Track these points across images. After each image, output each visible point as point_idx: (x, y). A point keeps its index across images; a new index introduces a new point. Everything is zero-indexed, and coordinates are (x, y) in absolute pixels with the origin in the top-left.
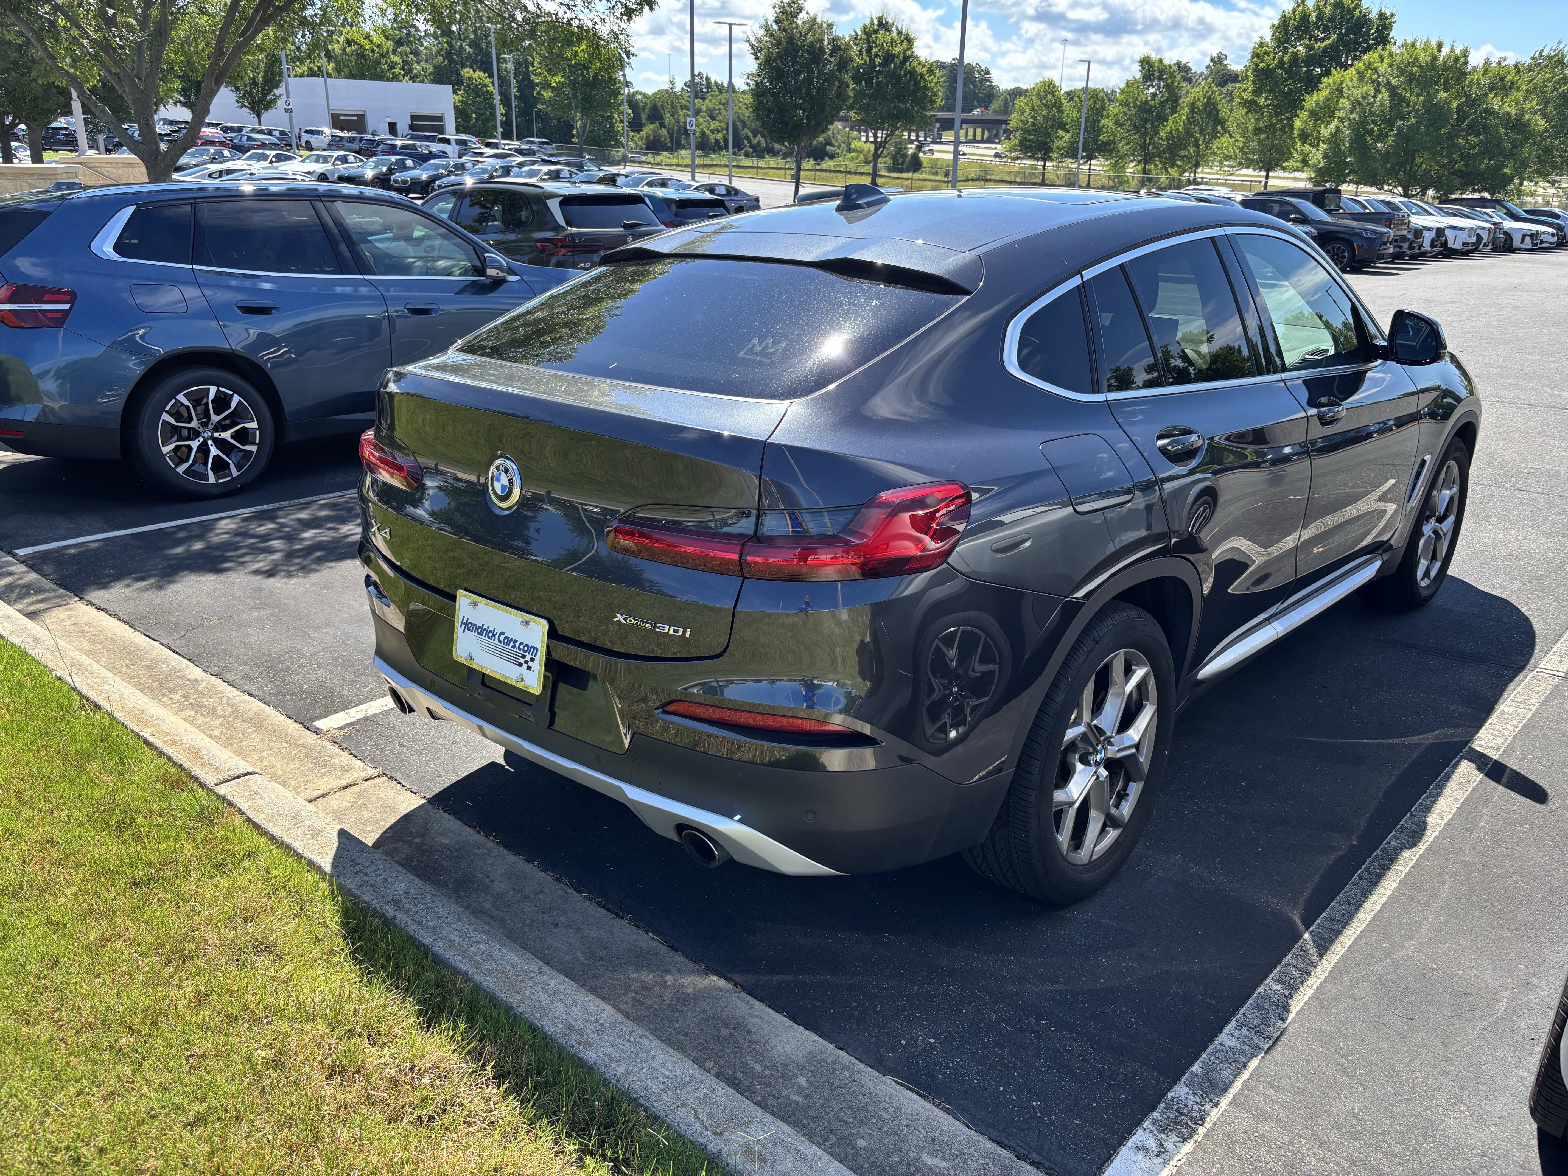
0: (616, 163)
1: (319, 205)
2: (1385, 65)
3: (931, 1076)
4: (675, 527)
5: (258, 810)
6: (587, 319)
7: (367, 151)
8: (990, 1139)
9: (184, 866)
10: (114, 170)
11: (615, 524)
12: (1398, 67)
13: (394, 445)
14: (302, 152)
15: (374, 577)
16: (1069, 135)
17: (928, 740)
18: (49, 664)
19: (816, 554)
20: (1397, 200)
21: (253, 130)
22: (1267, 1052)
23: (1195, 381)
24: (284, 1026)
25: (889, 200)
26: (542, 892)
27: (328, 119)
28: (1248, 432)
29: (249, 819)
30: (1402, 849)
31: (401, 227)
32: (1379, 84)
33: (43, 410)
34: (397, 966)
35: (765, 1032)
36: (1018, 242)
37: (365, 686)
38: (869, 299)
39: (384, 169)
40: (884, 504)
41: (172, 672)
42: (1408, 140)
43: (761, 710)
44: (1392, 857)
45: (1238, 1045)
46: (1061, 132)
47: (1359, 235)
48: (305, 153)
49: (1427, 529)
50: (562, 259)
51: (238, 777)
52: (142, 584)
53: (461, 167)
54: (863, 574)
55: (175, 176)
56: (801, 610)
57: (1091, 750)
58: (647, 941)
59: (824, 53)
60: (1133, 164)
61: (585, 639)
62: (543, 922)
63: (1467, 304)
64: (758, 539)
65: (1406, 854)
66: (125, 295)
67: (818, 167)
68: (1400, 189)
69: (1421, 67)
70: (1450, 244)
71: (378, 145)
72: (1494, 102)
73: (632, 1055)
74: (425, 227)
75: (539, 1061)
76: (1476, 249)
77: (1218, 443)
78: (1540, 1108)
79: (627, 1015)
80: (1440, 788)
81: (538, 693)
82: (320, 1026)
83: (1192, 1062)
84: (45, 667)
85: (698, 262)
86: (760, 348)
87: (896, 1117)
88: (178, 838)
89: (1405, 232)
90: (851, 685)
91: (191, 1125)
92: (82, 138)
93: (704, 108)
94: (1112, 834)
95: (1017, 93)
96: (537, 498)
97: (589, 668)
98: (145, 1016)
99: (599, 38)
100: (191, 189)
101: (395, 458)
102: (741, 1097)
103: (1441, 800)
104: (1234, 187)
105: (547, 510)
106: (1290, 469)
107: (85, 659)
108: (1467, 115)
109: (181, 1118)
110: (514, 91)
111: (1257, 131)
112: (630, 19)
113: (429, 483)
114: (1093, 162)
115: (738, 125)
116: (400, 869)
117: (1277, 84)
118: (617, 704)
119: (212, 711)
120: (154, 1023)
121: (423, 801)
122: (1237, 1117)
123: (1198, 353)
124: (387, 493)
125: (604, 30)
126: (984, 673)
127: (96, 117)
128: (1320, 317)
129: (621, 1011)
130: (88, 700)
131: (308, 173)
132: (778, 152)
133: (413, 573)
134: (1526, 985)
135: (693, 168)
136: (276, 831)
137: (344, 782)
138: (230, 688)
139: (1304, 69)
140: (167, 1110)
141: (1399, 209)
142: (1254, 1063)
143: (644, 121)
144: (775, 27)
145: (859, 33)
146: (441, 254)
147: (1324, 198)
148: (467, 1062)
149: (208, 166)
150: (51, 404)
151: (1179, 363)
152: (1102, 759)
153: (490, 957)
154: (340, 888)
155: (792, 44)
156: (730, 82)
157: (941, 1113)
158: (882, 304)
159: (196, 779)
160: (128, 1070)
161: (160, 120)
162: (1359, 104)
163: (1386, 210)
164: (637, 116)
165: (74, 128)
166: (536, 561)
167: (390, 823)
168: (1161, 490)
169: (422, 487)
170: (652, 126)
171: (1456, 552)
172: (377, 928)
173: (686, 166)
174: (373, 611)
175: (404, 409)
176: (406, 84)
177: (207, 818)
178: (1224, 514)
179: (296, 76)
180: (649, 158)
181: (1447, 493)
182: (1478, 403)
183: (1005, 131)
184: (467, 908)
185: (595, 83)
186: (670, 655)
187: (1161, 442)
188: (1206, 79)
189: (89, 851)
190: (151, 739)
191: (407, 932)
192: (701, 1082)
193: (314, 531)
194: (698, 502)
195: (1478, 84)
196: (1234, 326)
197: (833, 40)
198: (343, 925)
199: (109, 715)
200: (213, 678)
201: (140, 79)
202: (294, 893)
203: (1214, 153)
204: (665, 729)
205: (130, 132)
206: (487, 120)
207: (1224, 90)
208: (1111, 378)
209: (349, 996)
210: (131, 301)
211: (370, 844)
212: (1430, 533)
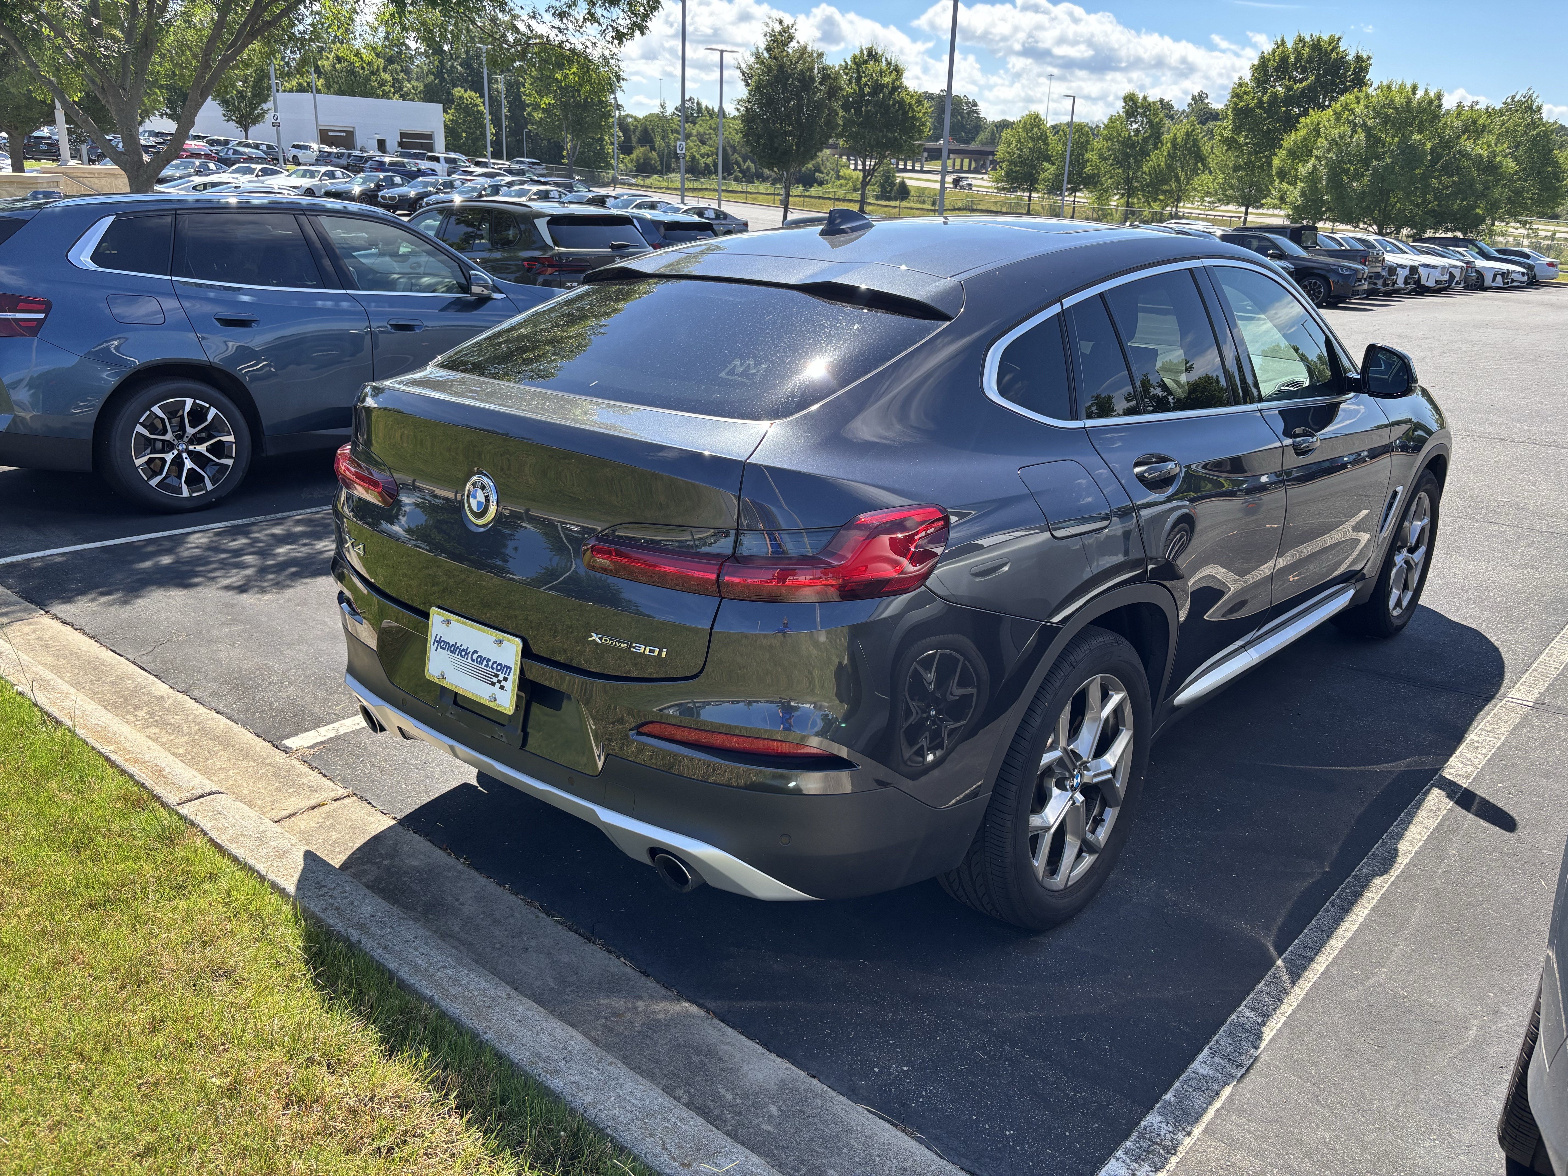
0: (607, 185)
1: (303, 219)
2: (1361, 106)
3: (903, 1105)
4: (654, 546)
5: (221, 830)
6: (571, 337)
7: (355, 167)
8: (962, 1169)
9: (142, 888)
10: (96, 181)
11: (592, 542)
12: (1374, 109)
13: (371, 460)
14: (289, 167)
15: (347, 593)
16: (1054, 167)
17: (905, 763)
18: (11, 678)
19: (795, 575)
20: (1372, 238)
21: (239, 144)
22: (1239, 1080)
23: (1174, 410)
24: (241, 1054)
25: (872, 226)
26: (512, 916)
27: (316, 134)
28: (1225, 460)
29: (211, 840)
30: (1373, 876)
31: (387, 243)
32: (1355, 125)
33: (14, 421)
34: (360, 992)
35: (737, 1060)
36: (999, 269)
37: (338, 705)
38: (851, 323)
39: (372, 185)
40: (863, 526)
41: (137, 689)
42: (1383, 180)
43: (737, 732)
44: (1364, 884)
45: (1211, 1073)
46: (1046, 165)
47: (1335, 272)
48: (293, 168)
49: (1399, 559)
50: (548, 278)
51: (202, 796)
52: (110, 598)
53: (450, 185)
54: (841, 596)
55: (158, 187)
56: (779, 631)
57: (1067, 775)
58: (619, 966)
59: (814, 81)
60: (1117, 197)
61: (561, 658)
62: (513, 947)
63: (1439, 340)
64: (736, 559)
65: (1378, 881)
66: (102, 305)
67: (807, 194)
68: (1375, 227)
69: (1396, 109)
70: (1423, 282)
71: (366, 161)
72: (1467, 144)
73: (600, 1084)
74: (411, 244)
75: (504, 1089)
76: (1448, 287)
77: (1196, 471)
78: (1508, 1137)
79: (596, 1042)
80: (1411, 816)
81: (510, 713)
82: (278, 1054)
83: (1166, 1090)
84: (7, 681)
85: (683, 282)
86: (741, 369)
87: (868, 1147)
88: (136, 859)
89: (1379, 270)
90: (828, 707)
91: (141, 1156)
92: (65, 147)
93: (694, 132)
94: (1088, 860)
95: (1004, 125)
96: (515, 515)
97: (564, 688)
98: (97, 1042)
99: (590, 61)
100: (170, 201)
101: (371, 474)
102: (710, 1126)
103: (1413, 828)
104: (1214, 222)
105: (525, 528)
106: (1266, 497)
107: (47, 674)
108: (1440, 156)
109: (131, 1149)
110: (505, 111)
111: (1236, 168)
112: (621, 42)
113: (405, 499)
114: (1078, 194)
115: (728, 149)
116: (367, 891)
117: (1256, 123)
118: (591, 725)
119: (177, 729)
120: (106, 1049)
121: (394, 822)
122: (1209, 1146)
123: (1177, 382)
124: (362, 509)
125: (595, 54)
126: (962, 697)
127: (79, 127)
128: (1296, 350)
129: (590, 1038)
130: (49, 716)
131: (295, 187)
132: (768, 178)
133: (387, 591)
134: (1495, 1013)
135: (683, 191)
136: (239, 853)
137: (313, 802)
138: (197, 705)
139: (1283, 109)
140: (116, 1141)
141: (1374, 247)
142: (1227, 1091)
143: (634, 144)
144: (766, 55)
145: (849, 63)
146: (427, 271)
147: (1301, 235)
148: (429, 1091)
149: (192, 178)
150: (22, 414)
151: (1158, 392)
152: (1078, 784)
153: (457, 982)
154: (304, 911)
155: (783, 72)
156: (721, 108)
157: (913, 1143)
158: (863, 328)
159: (158, 798)
160: (76, 1099)
161: (145, 132)
162: (1337, 144)
163: (1360, 247)
164: (627, 139)
165: (56, 137)
166: (513, 579)
167: (358, 844)
168: (1138, 517)
169: (398, 504)
170: (642, 149)
171: (1427, 582)
172: (341, 952)
173: (675, 189)
174: (346, 628)
175: (381, 426)
176: (396, 102)
177: (168, 838)
178: (1200, 542)
179: (284, 91)
180: (639, 181)
181: (1418, 524)
182: (1449, 436)
183: (993, 162)
184: (435, 931)
185: (585, 106)
186: (647, 676)
187: (1138, 470)
188: (1188, 117)
189: (45, 871)
190: (113, 757)
191: (372, 957)
192: (670, 1111)
193: (289, 547)
194: (678, 521)
195: (1452, 127)
196: (1212, 356)
197: (823, 68)
198: (305, 949)
199: (70, 731)
200: (180, 695)
201: (124, 89)
202: (256, 917)
203: (1195, 189)
204: (640, 751)
205: (114, 143)
206: (477, 139)
207: (1205, 128)
208: (1092, 405)
209: (309, 1024)
210: (107, 311)
211: (337, 866)
212: (1402, 563)
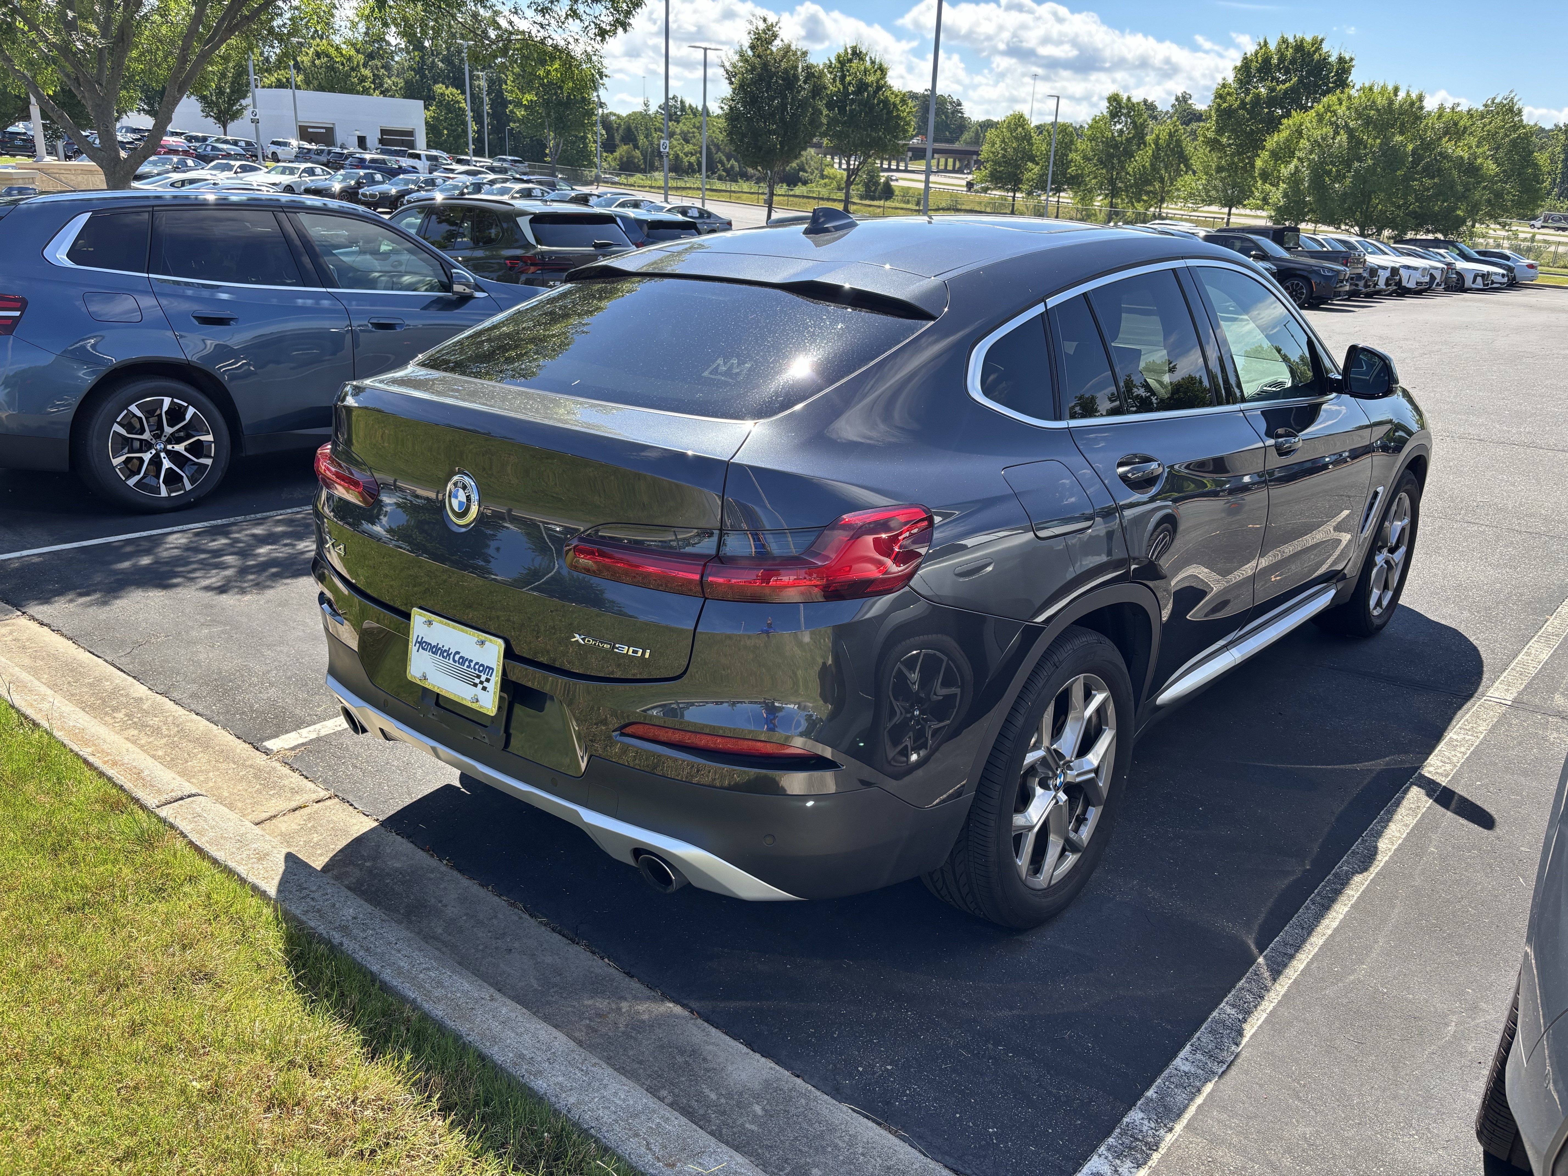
0: (590, 183)
1: (282, 216)
2: (1344, 108)
3: (887, 1103)
4: (637, 547)
5: (201, 833)
6: (553, 336)
7: (335, 163)
8: (946, 1166)
9: (121, 891)
10: (73, 177)
11: (575, 542)
12: (1356, 110)
13: (351, 460)
14: (268, 164)
15: (328, 594)
16: (1038, 167)
17: (889, 763)
19: (779, 575)
20: (1353, 239)
21: (218, 140)
22: (1220, 1077)
23: (1158, 410)
24: (221, 1058)
25: (856, 225)
26: (496, 917)
27: (295, 131)
28: (1208, 460)
29: (191, 843)
30: (1353, 874)
31: (368, 241)
32: (1337, 126)
34: (342, 994)
35: (721, 1060)
36: (984, 269)
37: (319, 706)
38: (835, 322)
39: (353, 183)
40: (847, 526)
41: (116, 690)
42: (1365, 182)
43: (721, 732)
44: (1344, 882)
45: (1193, 1070)
46: (1030, 165)
47: (1317, 273)
48: (272, 164)
49: (1380, 559)
50: (531, 277)
51: (182, 799)
52: (88, 599)
53: (431, 183)
54: (825, 596)
55: (135, 184)
56: (763, 632)
57: (1051, 774)
58: (603, 967)
59: (798, 80)
60: (1100, 198)
61: (543, 659)
62: (496, 948)
63: (1419, 342)
64: (719, 559)
65: (1358, 878)
66: (79, 303)
67: (791, 193)
68: (1357, 228)
69: (1378, 110)
70: (1404, 283)
71: (346, 158)
72: (1449, 146)
73: (585, 1084)
74: (393, 242)
75: (487, 1091)
76: (1429, 289)
77: (1179, 472)
78: (1485, 1132)
79: (580, 1043)
80: (1391, 813)
81: (493, 714)
82: (259, 1057)
83: (1148, 1087)
85: (666, 281)
86: (724, 368)
87: (851, 1146)
88: (115, 862)
89: (1361, 271)
90: (812, 708)
91: (120, 1161)
92: (41, 144)
93: (678, 131)
94: (1071, 859)
95: (987, 125)
96: (497, 515)
97: (547, 689)
98: (76, 1046)
99: (572, 57)
100: (148, 197)
101: (352, 474)
102: (694, 1126)
103: (1392, 826)
104: (1197, 223)
105: (507, 528)
106: (1249, 498)
107: (25, 676)
108: (1421, 157)
109: (110, 1153)
110: (487, 108)
111: (1219, 169)
112: (603, 39)
113: (387, 499)
114: (1062, 194)
115: (712, 148)
116: (349, 893)
117: (1239, 124)
118: (574, 726)
119: (157, 731)
120: (85, 1053)
121: (376, 824)
122: (1191, 1142)
123: (1160, 383)
124: (342, 509)
125: (578, 51)
126: (946, 697)
127: (55, 123)
128: (1279, 351)
129: (574, 1039)
130: (26, 718)
131: (274, 184)
132: (752, 177)
133: (368, 591)
134: (1474, 1009)
135: (666, 190)
136: (219, 855)
137: (294, 804)
138: (176, 707)
139: (1266, 110)
140: (95, 1145)
141: (1355, 249)
142: (1209, 1087)
143: (617, 142)
144: (750, 53)
145: (834, 61)
146: (409, 269)
147: (1283, 236)
148: (412, 1093)
149: (170, 175)
151: (1142, 392)
152: (1061, 783)
153: (440, 984)
154: (285, 913)
155: (767, 70)
156: (705, 105)
157: (896, 1141)
158: (847, 327)
159: (136, 801)
160: (54, 1103)
161: (122, 128)
162: (1319, 145)
163: (1342, 248)
164: (610, 136)
165: (31, 133)
166: (495, 580)
167: (340, 847)
168: (1121, 517)
169: (379, 504)
170: (625, 147)
171: (1407, 582)
172: (323, 955)
173: (659, 188)
174: (327, 629)
175: (362, 425)
176: (377, 99)
177: (147, 841)
178: (1182, 542)
179: (263, 87)
180: (623, 179)
181: (1398, 524)
182: (1428, 437)
183: (977, 162)
184: (418, 933)
185: (568, 104)
186: (630, 677)
187: (1121, 470)
188: (1171, 117)
189: (22, 875)
190: (91, 759)
191: (354, 959)
192: (654, 1111)
193: (270, 547)
194: (661, 521)
195: (1433, 128)
196: (1195, 357)
197: (807, 67)
198: (287, 952)
199: (47, 733)
200: (159, 697)
201: (101, 85)
202: (236, 920)
203: (1178, 190)
204: (624, 752)
205: (90, 139)
206: (459, 137)
207: (1189, 129)
208: (1076, 405)
209: (290, 1027)
210: (84, 309)
211: (319, 868)
212: (1383, 563)
